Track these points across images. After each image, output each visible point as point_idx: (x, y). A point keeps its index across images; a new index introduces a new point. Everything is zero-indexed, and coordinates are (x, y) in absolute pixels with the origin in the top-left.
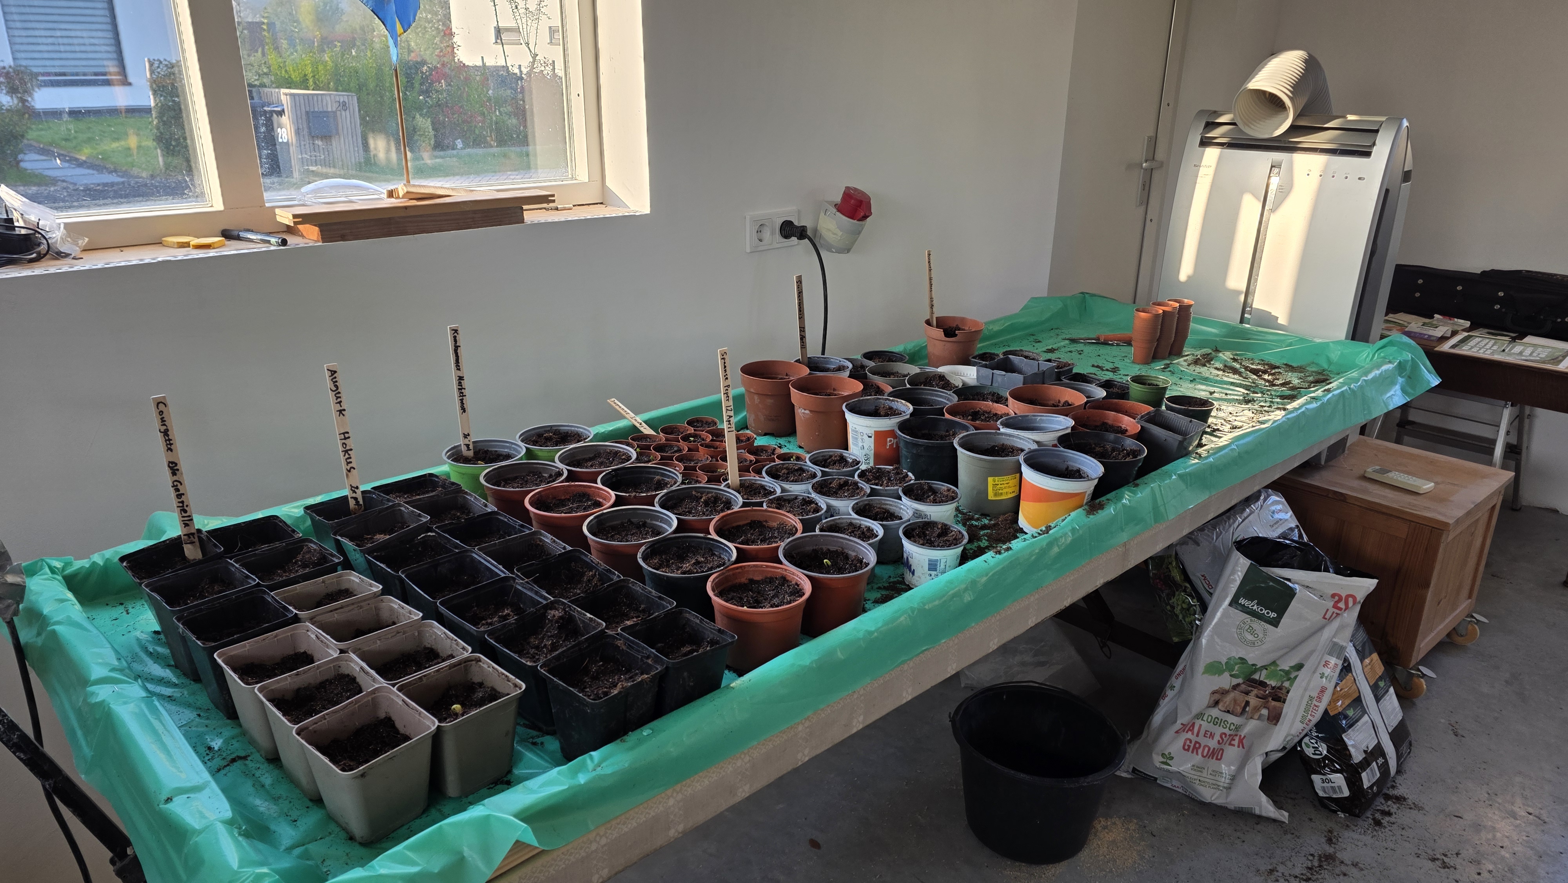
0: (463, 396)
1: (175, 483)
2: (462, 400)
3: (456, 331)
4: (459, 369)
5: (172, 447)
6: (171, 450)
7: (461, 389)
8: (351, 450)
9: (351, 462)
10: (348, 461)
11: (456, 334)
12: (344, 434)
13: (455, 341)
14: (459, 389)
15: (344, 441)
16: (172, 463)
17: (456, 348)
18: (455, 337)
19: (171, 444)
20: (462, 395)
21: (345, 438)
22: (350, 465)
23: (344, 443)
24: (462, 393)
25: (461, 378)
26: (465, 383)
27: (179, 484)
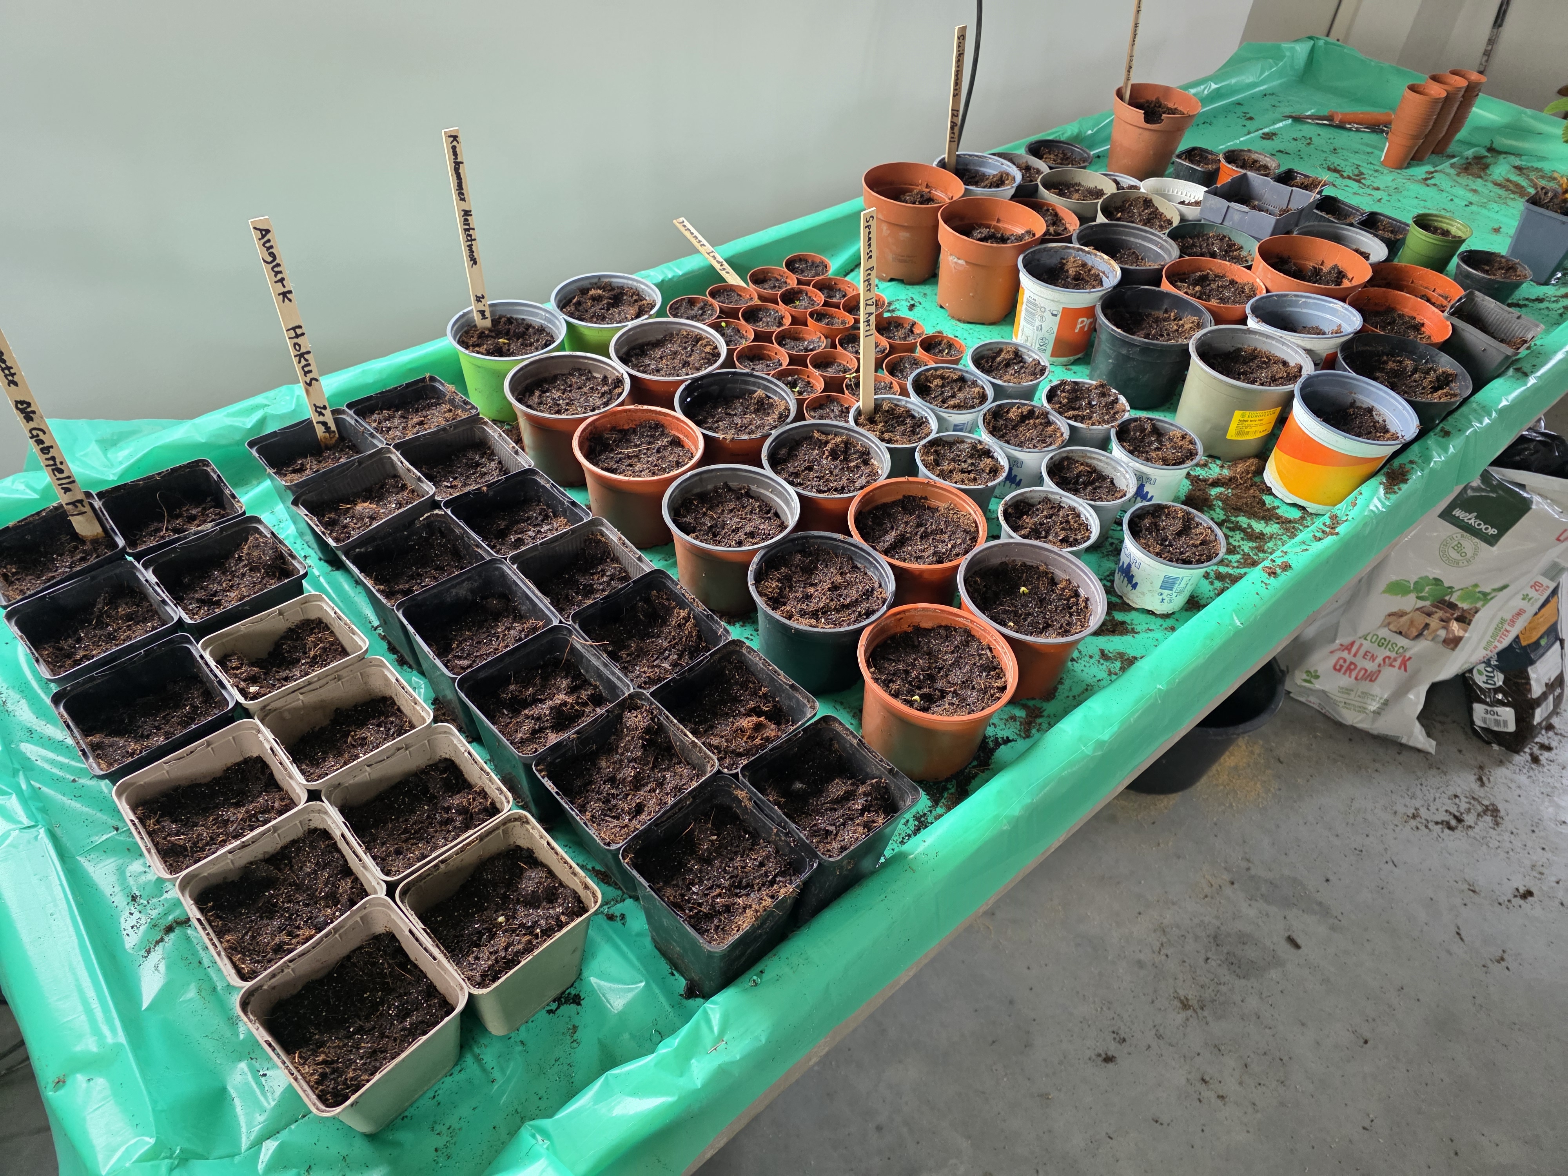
0: (472, 240)
1: (35, 433)
2: (470, 246)
3: (455, 138)
4: (463, 200)
5: (16, 379)
6: (16, 384)
7: (468, 229)
8: (308, 352)
9: (310, 371)
10: (306, 369)
11: (455, 143)
12: (294, 329)
13: (455, 154)
14: (466, 230)
15: (296, 340)
16: (22, 402)
17: (457, 165)
18: (454, 148)
19: (13, 375)
20: (470, 239)
21: (297, 336)
22: (310, 376)
23: (295, 344)
24: (471, 236)
25: (467, 213)
26: (473, 221)
27: (40, 433)
